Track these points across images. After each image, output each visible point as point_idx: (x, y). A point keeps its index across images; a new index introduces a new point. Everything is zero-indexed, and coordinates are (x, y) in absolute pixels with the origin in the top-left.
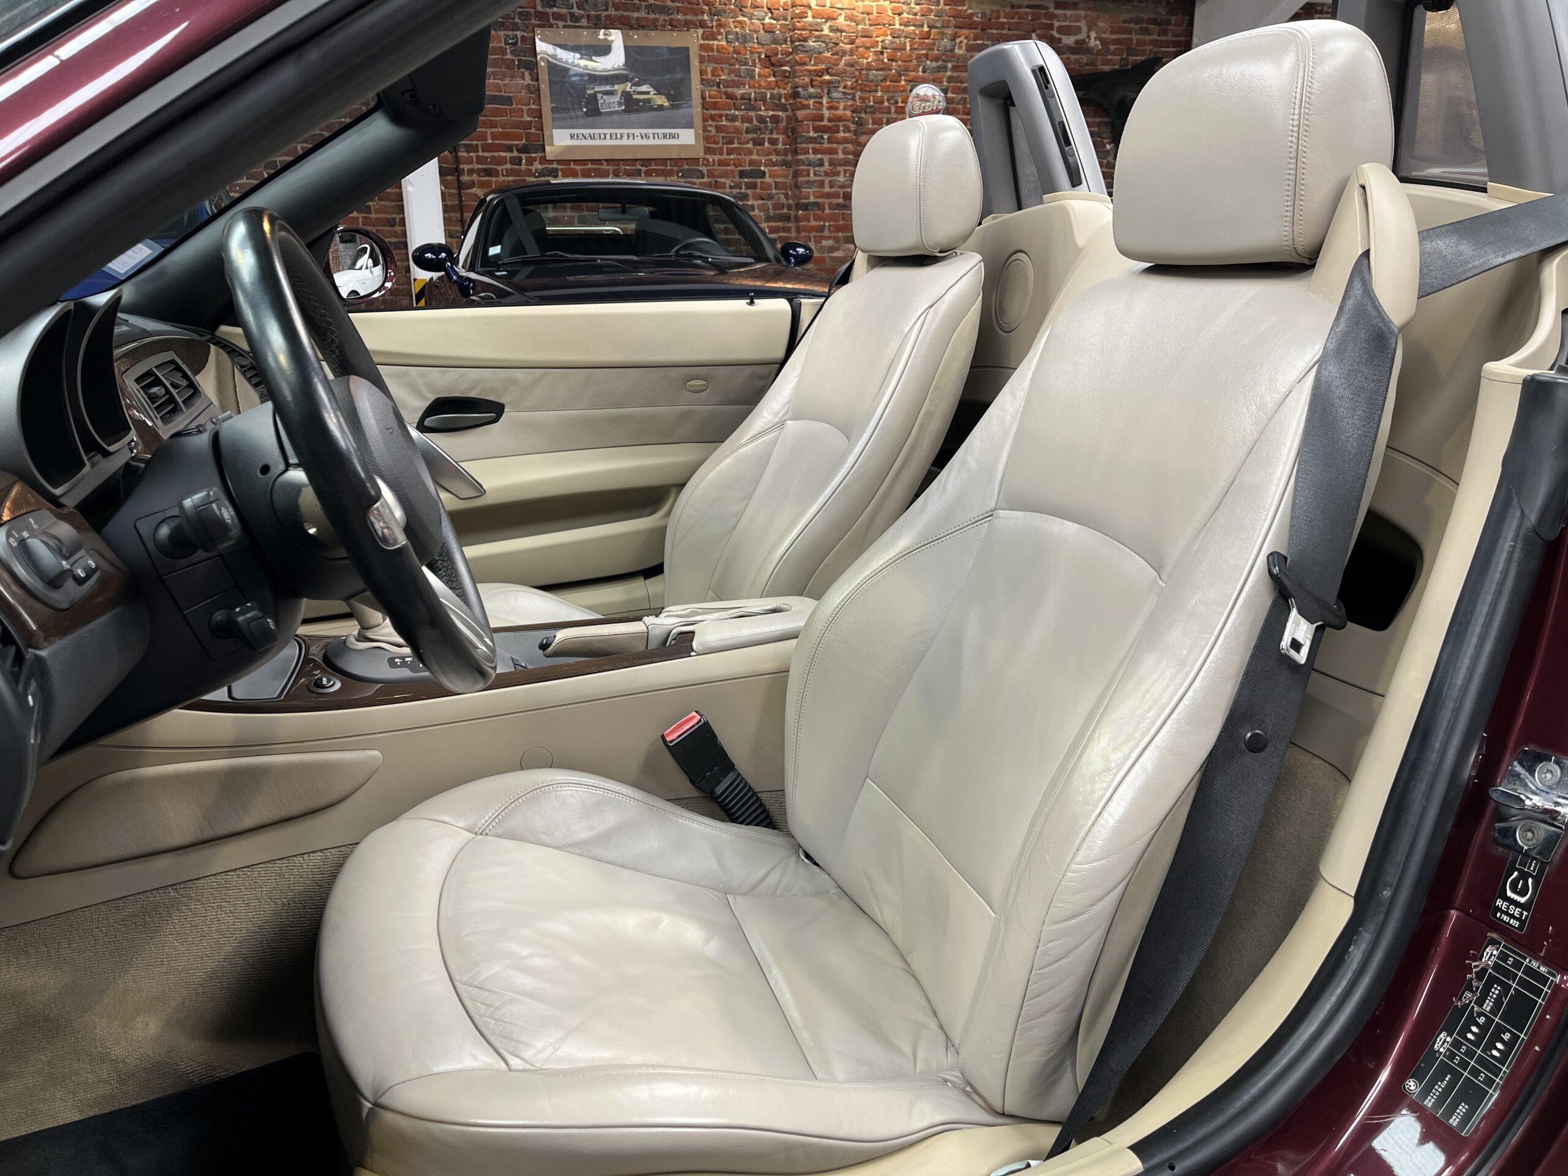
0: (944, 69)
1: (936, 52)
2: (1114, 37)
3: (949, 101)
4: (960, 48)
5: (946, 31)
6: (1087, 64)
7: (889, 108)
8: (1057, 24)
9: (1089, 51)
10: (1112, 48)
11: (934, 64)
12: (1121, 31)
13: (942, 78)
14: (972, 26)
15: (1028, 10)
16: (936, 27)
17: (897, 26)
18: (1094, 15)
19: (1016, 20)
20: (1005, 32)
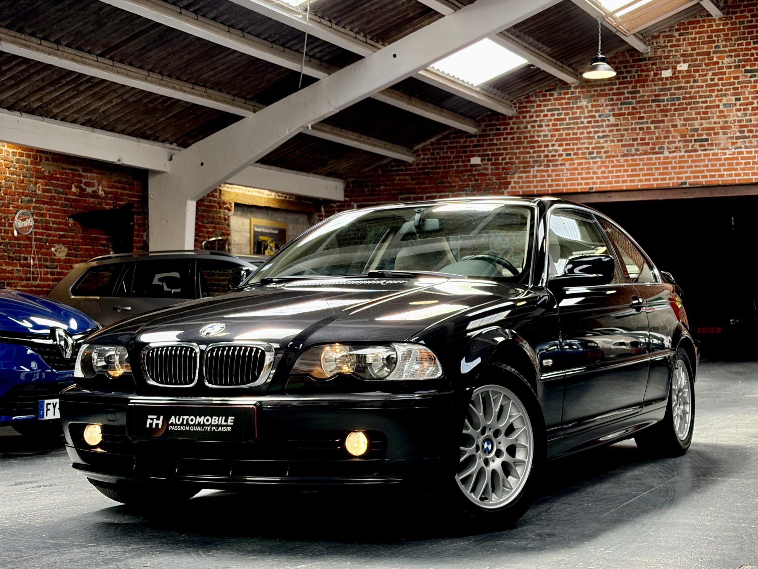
0: (30, 201)
1: (27, 191)
2: (110, 190)
3: (35, 221)
4: (39, 190)
5: (32, 179)
6: (98, 204)
7: (5, 223)
8: (84, 180)
9: (98, 197)
10: (110, 196)
11: (26, 199)
12: (113, 187)
13: (30, 207)
14: (44, 178)
15: (70, 171)
16: (26, 177)
17: (8, 175)
18: (100, 176)
19: (64, 177)
20: (59, 183)
